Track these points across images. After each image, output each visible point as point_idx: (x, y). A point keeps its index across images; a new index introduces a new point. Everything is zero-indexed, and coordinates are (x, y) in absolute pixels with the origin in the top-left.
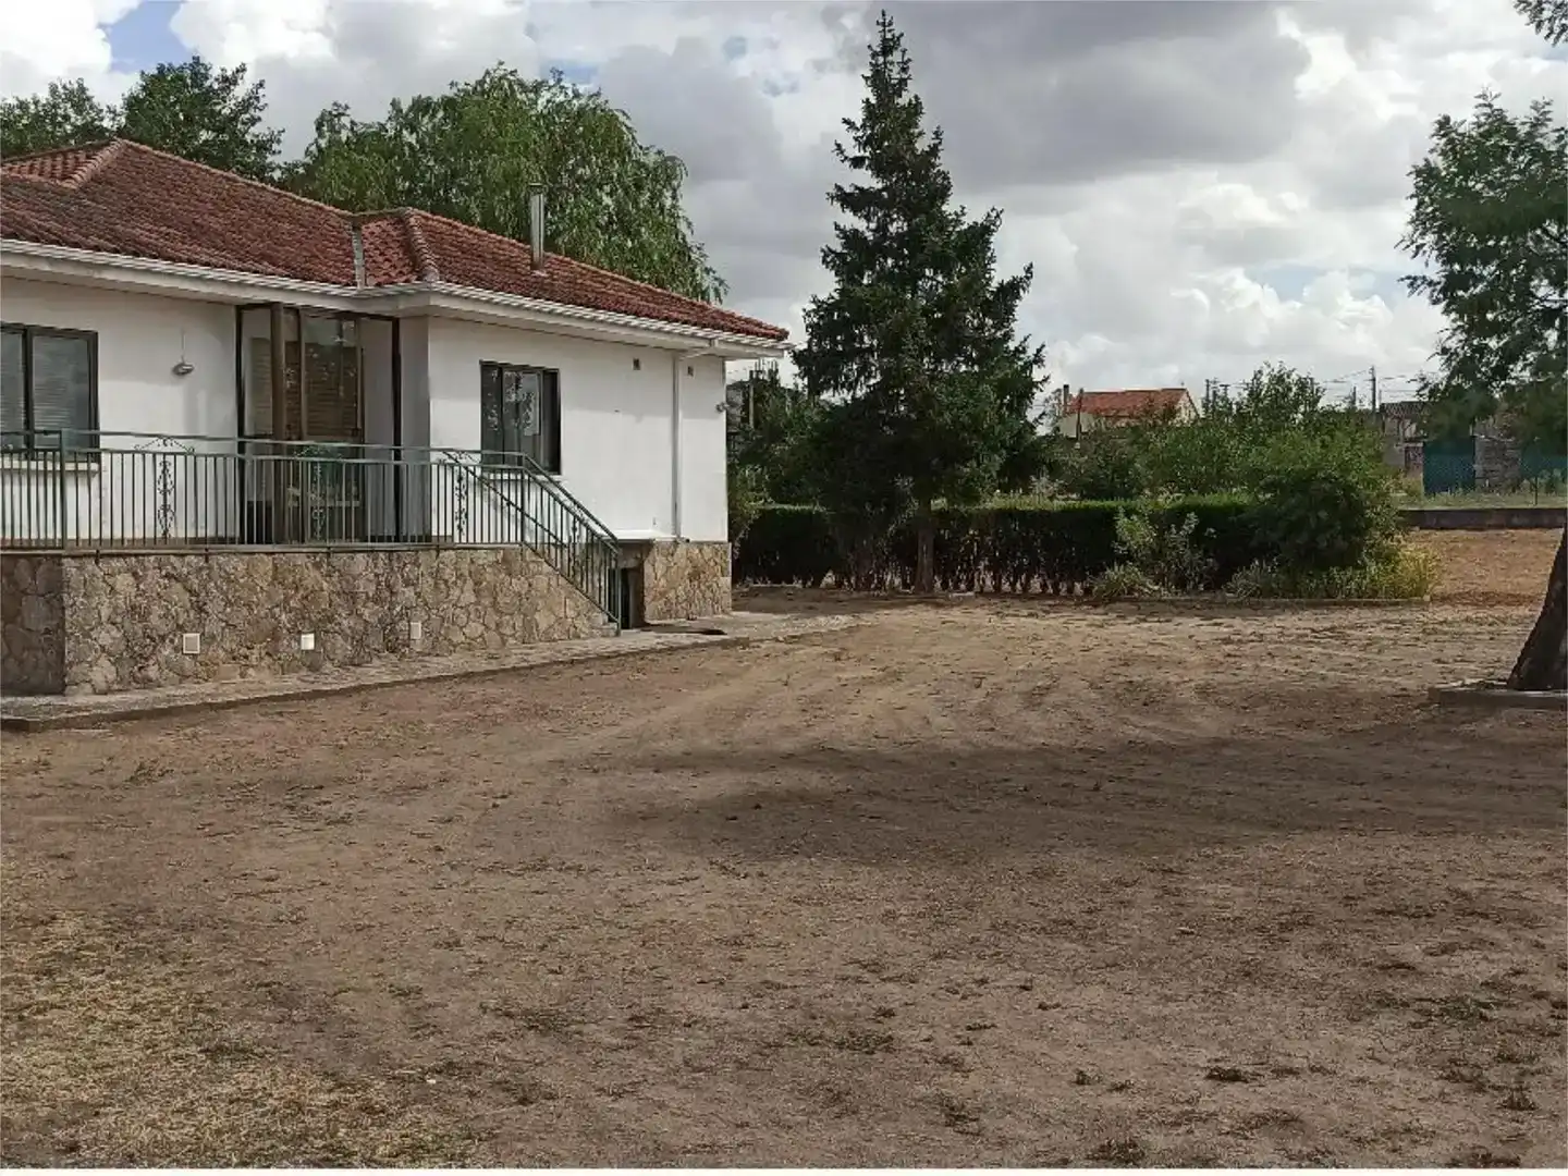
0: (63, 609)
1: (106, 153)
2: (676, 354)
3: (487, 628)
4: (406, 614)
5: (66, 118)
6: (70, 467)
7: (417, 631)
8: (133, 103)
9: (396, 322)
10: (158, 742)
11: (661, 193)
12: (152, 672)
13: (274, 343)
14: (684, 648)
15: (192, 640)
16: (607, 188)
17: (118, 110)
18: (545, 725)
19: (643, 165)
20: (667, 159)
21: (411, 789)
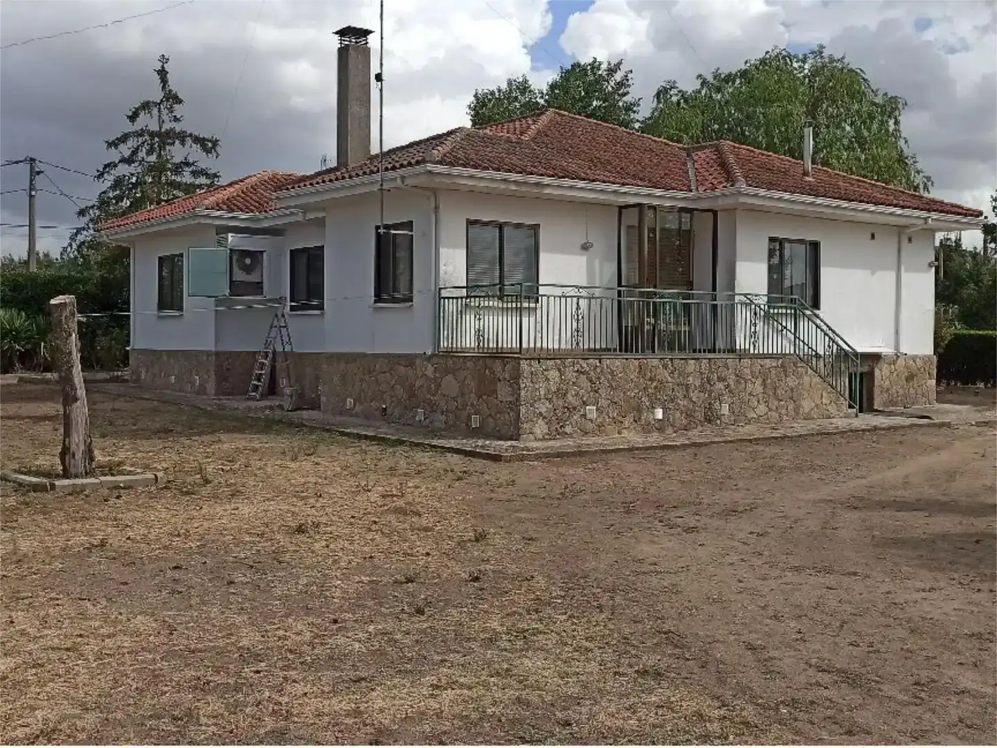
0: (520, 389)
1: (544, 117)
2: (900, 229)
3: (770, 410)
4: (719, 398)
5: (516, 98)
6: (525, 305)
7: (725, 409)
8: (553, 87)
9: (715, 213)
10: (574, 472)
11: (887, 122)
12: (568, 429)
13: (640, 228)
14: (903, 427)
15: (591, 410)
16: (849, 121)
17: (545, 92)
18: (815, 476)
19: (875, 104)
20: (892, 98)
21: (732, 512)
